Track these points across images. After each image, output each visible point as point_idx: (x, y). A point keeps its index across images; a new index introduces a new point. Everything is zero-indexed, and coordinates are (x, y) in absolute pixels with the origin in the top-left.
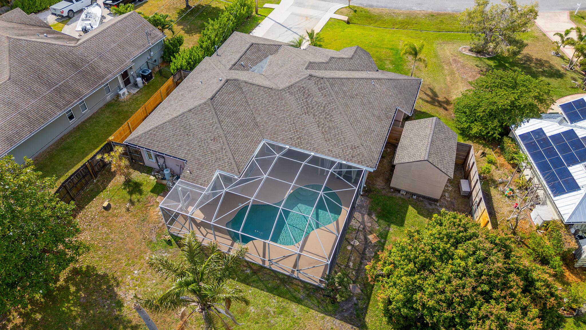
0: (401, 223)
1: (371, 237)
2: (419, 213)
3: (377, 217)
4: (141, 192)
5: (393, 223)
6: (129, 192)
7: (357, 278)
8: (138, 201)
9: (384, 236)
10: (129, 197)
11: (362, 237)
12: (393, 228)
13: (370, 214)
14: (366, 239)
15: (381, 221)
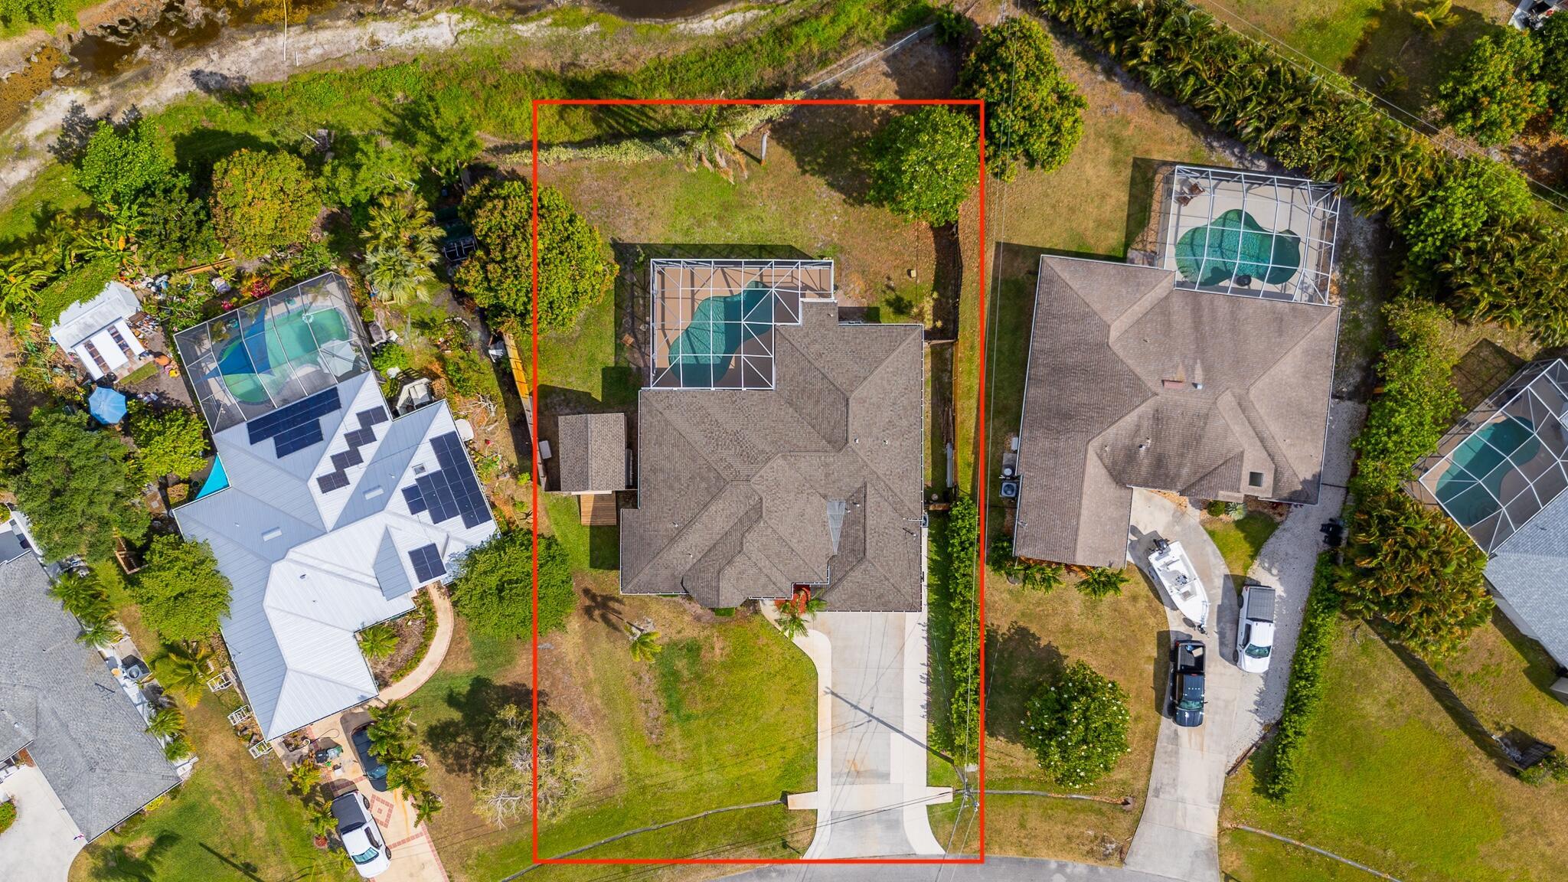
0: (606, 371)
1: (631, 340)
2: (590, 394)
3: (630, 369)
4: (889, 303)
5: (613, 368)
6: (902, 299)
7: (632, 289)
8: (884, 292)
9: (619, 347)
10: (898, 293)
11: (639, 336)
12: (611, 363)
13: (639, 368)
14: (635, 337)
15: (625, 365)
